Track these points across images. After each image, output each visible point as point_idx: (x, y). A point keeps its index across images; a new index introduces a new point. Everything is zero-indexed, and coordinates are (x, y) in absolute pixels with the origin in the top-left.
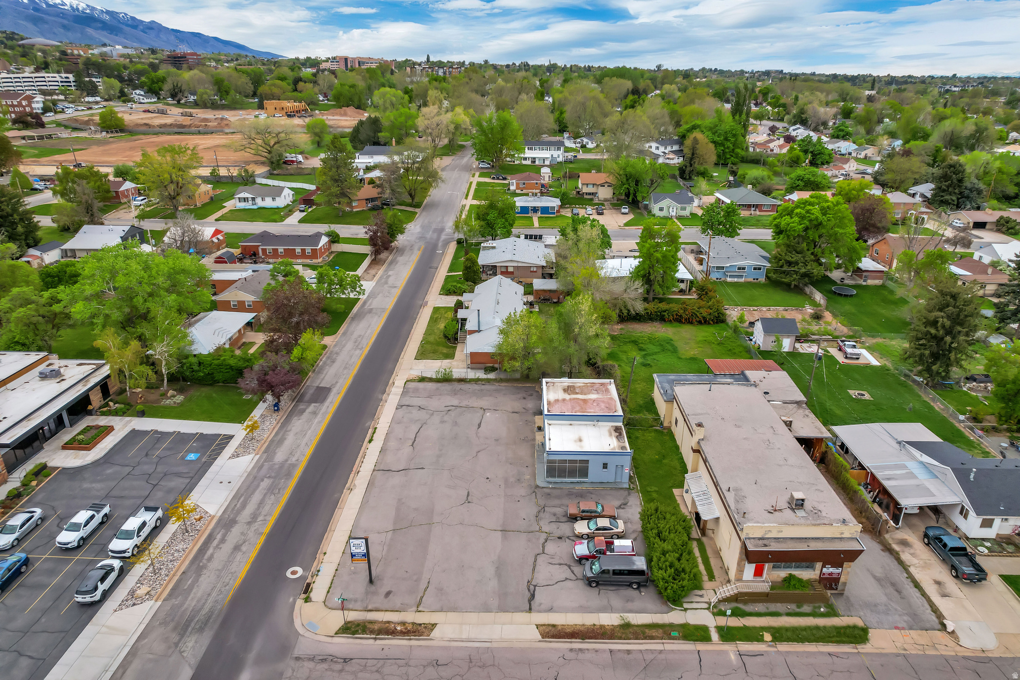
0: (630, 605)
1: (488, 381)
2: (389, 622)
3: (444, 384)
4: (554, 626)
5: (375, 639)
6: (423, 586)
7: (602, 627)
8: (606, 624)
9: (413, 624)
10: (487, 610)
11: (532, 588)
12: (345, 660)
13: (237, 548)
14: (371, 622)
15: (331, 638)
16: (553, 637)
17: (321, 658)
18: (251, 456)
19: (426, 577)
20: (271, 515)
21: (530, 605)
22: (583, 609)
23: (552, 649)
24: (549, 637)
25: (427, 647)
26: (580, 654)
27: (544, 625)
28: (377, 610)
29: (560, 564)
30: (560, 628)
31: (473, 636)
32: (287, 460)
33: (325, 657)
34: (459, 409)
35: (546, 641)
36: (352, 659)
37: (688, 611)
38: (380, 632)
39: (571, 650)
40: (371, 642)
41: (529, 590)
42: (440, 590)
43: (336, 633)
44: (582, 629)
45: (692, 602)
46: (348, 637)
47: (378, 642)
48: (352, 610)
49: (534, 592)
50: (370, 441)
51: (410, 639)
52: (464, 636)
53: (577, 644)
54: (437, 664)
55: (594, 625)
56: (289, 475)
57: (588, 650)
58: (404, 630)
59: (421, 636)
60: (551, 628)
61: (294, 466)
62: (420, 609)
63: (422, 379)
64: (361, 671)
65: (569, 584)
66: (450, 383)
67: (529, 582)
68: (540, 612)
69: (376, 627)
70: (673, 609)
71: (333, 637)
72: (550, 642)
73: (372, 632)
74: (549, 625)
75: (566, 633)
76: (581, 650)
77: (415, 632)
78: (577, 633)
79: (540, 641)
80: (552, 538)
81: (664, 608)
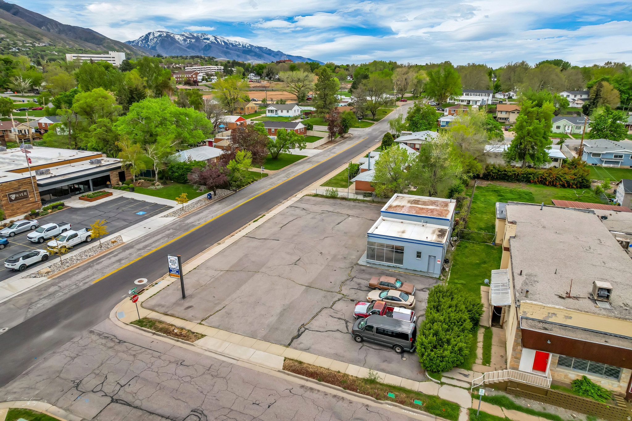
0: (384, 365)
1: (363, 201)
2: (172, 325)
3: (330, 199)
4: (301, 363)
5: (154, 334)
6: (218, 308)
7: (345, 375)
8: (350, 374)
9: (189, 331)
10: (253, 335)
11: (303, 329)
12: (120, 342)
13: (119, 261)
14: (161, 322)
15: (125, 325)
16: (294, 371)
17: (106, 335)
18: (175, 218)
19: (226, 302)
20: (156, 248)
21: (292, 341)
22: (337, 357)
23: (286, 380)
24: (289, 370)
25: (185, 349)
26: (308, 392)
27: (292, 360)
28: (172, 315)
29: (339, 319)
30: (305, 366)
31: (227, 352)
32: (193, 223)
33: (109, 336)
34: (330, 213)
35: (284, 373)
36: (125, 342)
37: (445, 386)
38: (161, 330)
39: (302, 386)
40: (150, 335)
41: (299, 330)
42: (228, 314)
43: (131, 323)
44: (325, 372)
45: (453, 378)
46: (137, 328)
47: (155, 336)
48: (155, 311)
49: (302, 333)
50: (254, 222)
51: (178, 341)
52: (220, 350)
53: (311, 383)
54: (181, 363)
55: (339, 372)
56: (187, 230)
57: (319, 391)
58: (178, 333)
59: (187, 340)
60: (296, 364)
61: (194, 226)
62: (202, 323)
63: (316, 195)
64: (123, 352)
65: (338, 335)
66: (335, 200)
67: (303, 325)
68: (296, 348)
69: (161, 326)
70: (428, 380)
71: (127, 324)
72: (288, 374)
73: (155, 329)
74: (296, 361)
75: (307, 371)
76: (311, 389)
77: (185, 337)
78: (317, 374)
79: (279, 371)
80: (346, 299)
81: (420, 377)
